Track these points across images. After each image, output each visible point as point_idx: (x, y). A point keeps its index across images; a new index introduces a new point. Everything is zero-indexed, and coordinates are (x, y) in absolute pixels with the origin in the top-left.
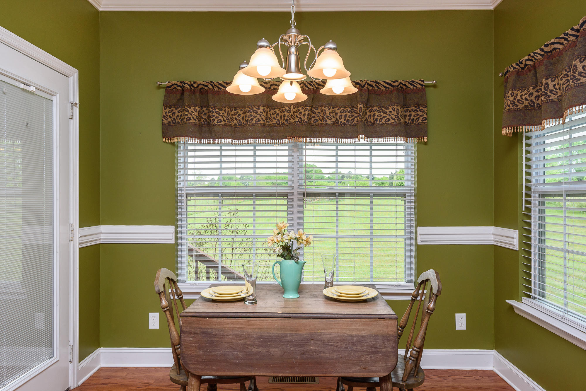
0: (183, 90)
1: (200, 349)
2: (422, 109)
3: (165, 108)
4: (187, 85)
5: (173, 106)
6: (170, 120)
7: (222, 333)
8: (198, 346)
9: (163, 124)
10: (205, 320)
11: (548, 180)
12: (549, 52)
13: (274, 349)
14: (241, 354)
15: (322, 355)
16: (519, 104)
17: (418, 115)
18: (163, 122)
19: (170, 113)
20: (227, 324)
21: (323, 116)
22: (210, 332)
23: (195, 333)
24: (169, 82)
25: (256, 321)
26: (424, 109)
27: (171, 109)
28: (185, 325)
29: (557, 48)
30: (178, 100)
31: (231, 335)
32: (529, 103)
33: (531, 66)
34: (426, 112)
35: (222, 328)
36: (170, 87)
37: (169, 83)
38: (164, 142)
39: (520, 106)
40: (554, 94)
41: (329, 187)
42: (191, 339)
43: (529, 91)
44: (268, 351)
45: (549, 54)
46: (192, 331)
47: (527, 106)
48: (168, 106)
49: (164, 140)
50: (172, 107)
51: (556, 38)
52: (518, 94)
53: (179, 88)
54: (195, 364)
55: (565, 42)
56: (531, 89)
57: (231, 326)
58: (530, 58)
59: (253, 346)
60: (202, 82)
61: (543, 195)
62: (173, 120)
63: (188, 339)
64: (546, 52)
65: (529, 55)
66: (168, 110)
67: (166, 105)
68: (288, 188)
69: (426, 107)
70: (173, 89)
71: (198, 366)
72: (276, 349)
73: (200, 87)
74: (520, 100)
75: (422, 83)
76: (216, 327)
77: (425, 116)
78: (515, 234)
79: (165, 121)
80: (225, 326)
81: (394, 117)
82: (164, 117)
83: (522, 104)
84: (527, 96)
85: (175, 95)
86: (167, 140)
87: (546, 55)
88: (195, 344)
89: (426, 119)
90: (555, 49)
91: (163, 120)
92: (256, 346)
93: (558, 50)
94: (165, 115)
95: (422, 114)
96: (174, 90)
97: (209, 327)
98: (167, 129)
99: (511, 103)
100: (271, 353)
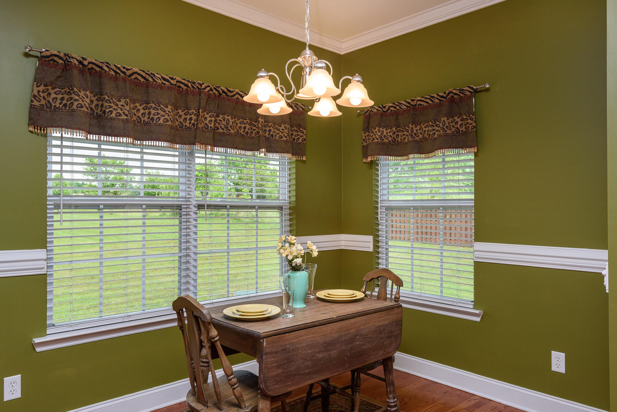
0: (66, 65)
1: (279, 368)
2: (301, 130)
3: (39, 84)
4: (75, 60)
5: (49, 84)
6: (43, 102)
7: (297, 346)
8: (278, 365)
9: (32, 107)
10: (285, 337)
11: (391, 198)
12: (414, 105)
13: (333, 352)
14: (310, 363)
15: (363, 347)
16: (385, 139)
17: (298, 135)
18: (33, 104)
19: (45, 92)
20: (303, 336)
21: (226, 125)
22: (288, 348)
23: (276, 352)
24: (47, 50)
25: (323, 328)
26: (303, 130)
27: (47, 88)
28: (268, 346)
29: (422, 105)
30: (58, 77)
31: (304, 346)
32: (392, 140)
33: (394, 112)
34: (305, 133)
35: (298, 341)
36: (48, 57)
37: (47, 52)
38: (30, 131)
39: (386, 141)
40: (417, 137)
41: (221, 199)
42: (273, 359)
43: (393, 130)
44: (329, 355)
45: (414, 107)
46: (274, 350)
47: (390, 141)
48: (43, 82)
49: (31, 129)
50: (48, 86)
51: (422, 97)
52: (384, 132)
53: (61, 61)
54: (274, 385)
55: (430, 102)
56: (394, 129)
57: (305, 337)
58: (394, 106)
59: (319, 352)
60: (93, 61)
61: (388, 208)
62: (47, 103)
63: (270, 360)
64: (412, 105)
65: (394, 103)
66: (42, 88)
67: (38, 80)
68: (182, 199)
69: (305, 129)
70: (49, 61)
71: (277, 386)
72: (335, 351)
73: (90, 66)
74: (386, 136)
75: (303, 107)
76: (293, 341)
77: (304, 137)
78: (370, 238)
79: (36, 103)
80: (300, 339)
81: (286, 135)
82: (35, 96)
83: (387, 139)
84: (391, 134)
85: (53, 70)
86: (38, 129)
87: (412, 107)
88: (276, 363)
89: (305, 140)
90: (421, 105)
91: (32, 101)
92: (321, 352)
93: (422, 106)
94: (36, 94)
95: (302, 134)
96: (51, 62)
97: (287, 343)
98: (39, 115)
99: (379, 137)
100: (331, 356)
